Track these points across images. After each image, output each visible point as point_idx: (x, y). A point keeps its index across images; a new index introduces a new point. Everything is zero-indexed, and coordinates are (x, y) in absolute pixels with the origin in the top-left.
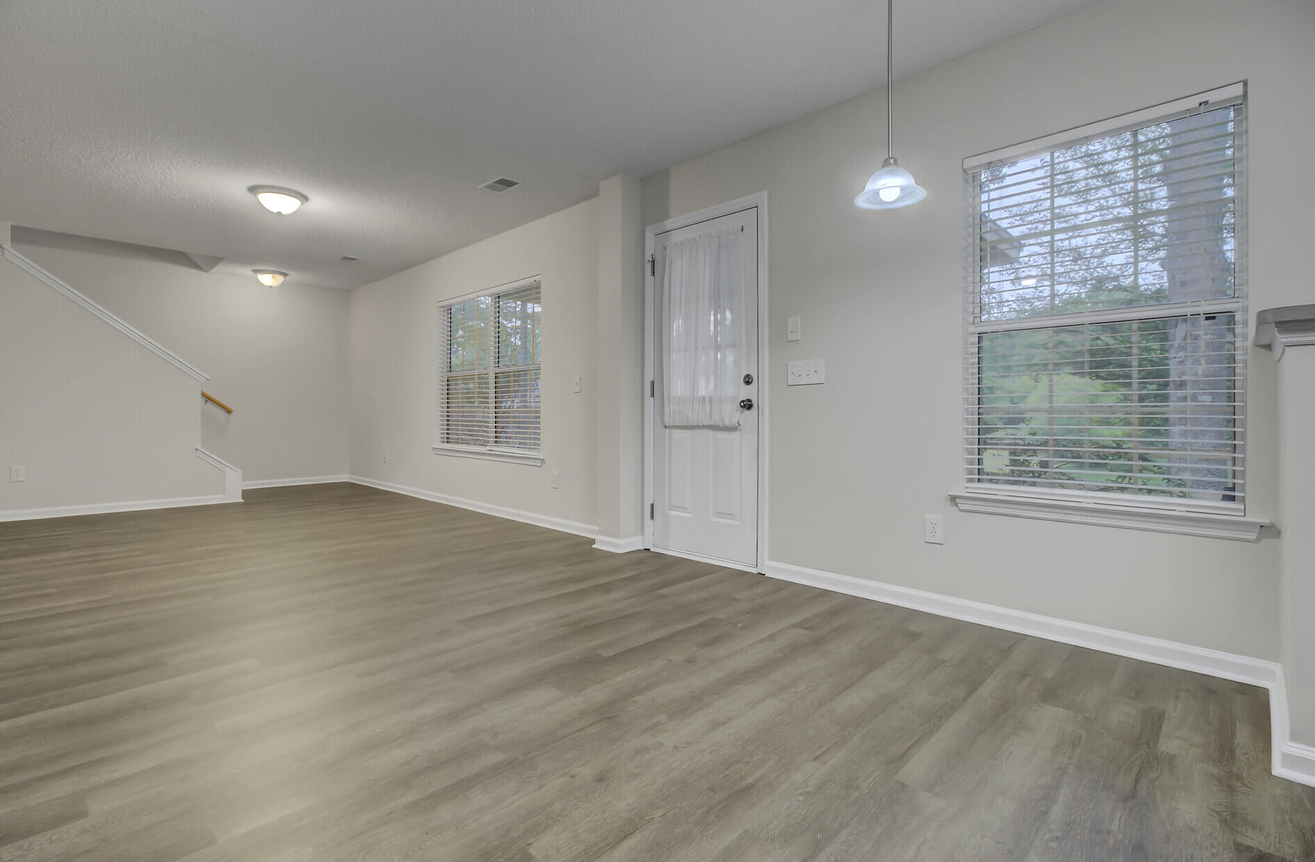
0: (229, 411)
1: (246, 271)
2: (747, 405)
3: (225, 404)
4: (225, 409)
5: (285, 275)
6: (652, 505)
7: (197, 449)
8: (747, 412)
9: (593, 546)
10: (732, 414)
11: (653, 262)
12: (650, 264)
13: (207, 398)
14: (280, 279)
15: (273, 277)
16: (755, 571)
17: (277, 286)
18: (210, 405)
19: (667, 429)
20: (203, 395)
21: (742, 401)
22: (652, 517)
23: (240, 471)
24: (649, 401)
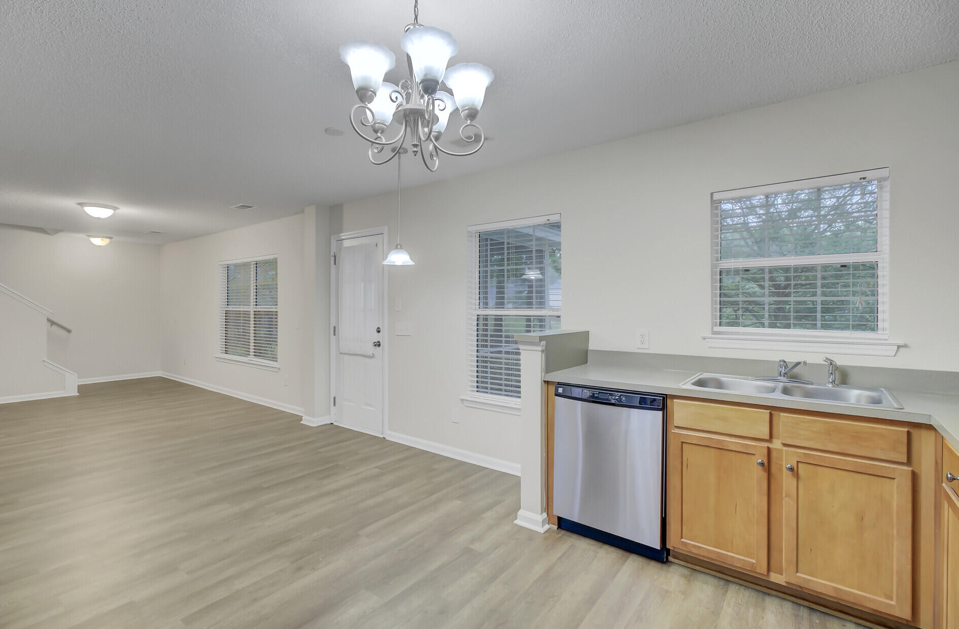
0: (69, 331)
1: (82, 236)
2: (378, 344)
3: (67, 327)
4: (66, 329)
5: (111, 238)
6: (335, 398)
7: (44, 361)
8: (378, 348)
9: (301, 422)
10: (371, 350)
11: (335, 257)
12: (333, 258)
13: (52, 323)
14: (107, 241)
15: (102, 240)
16: (381, 436)
17: (105, 246)
18: (54, 328)
19: (342, 355)
20: (49, 320)
21: (374, 343)
22: (334, 405)
23: (76, 374)
24: (333, 338)
